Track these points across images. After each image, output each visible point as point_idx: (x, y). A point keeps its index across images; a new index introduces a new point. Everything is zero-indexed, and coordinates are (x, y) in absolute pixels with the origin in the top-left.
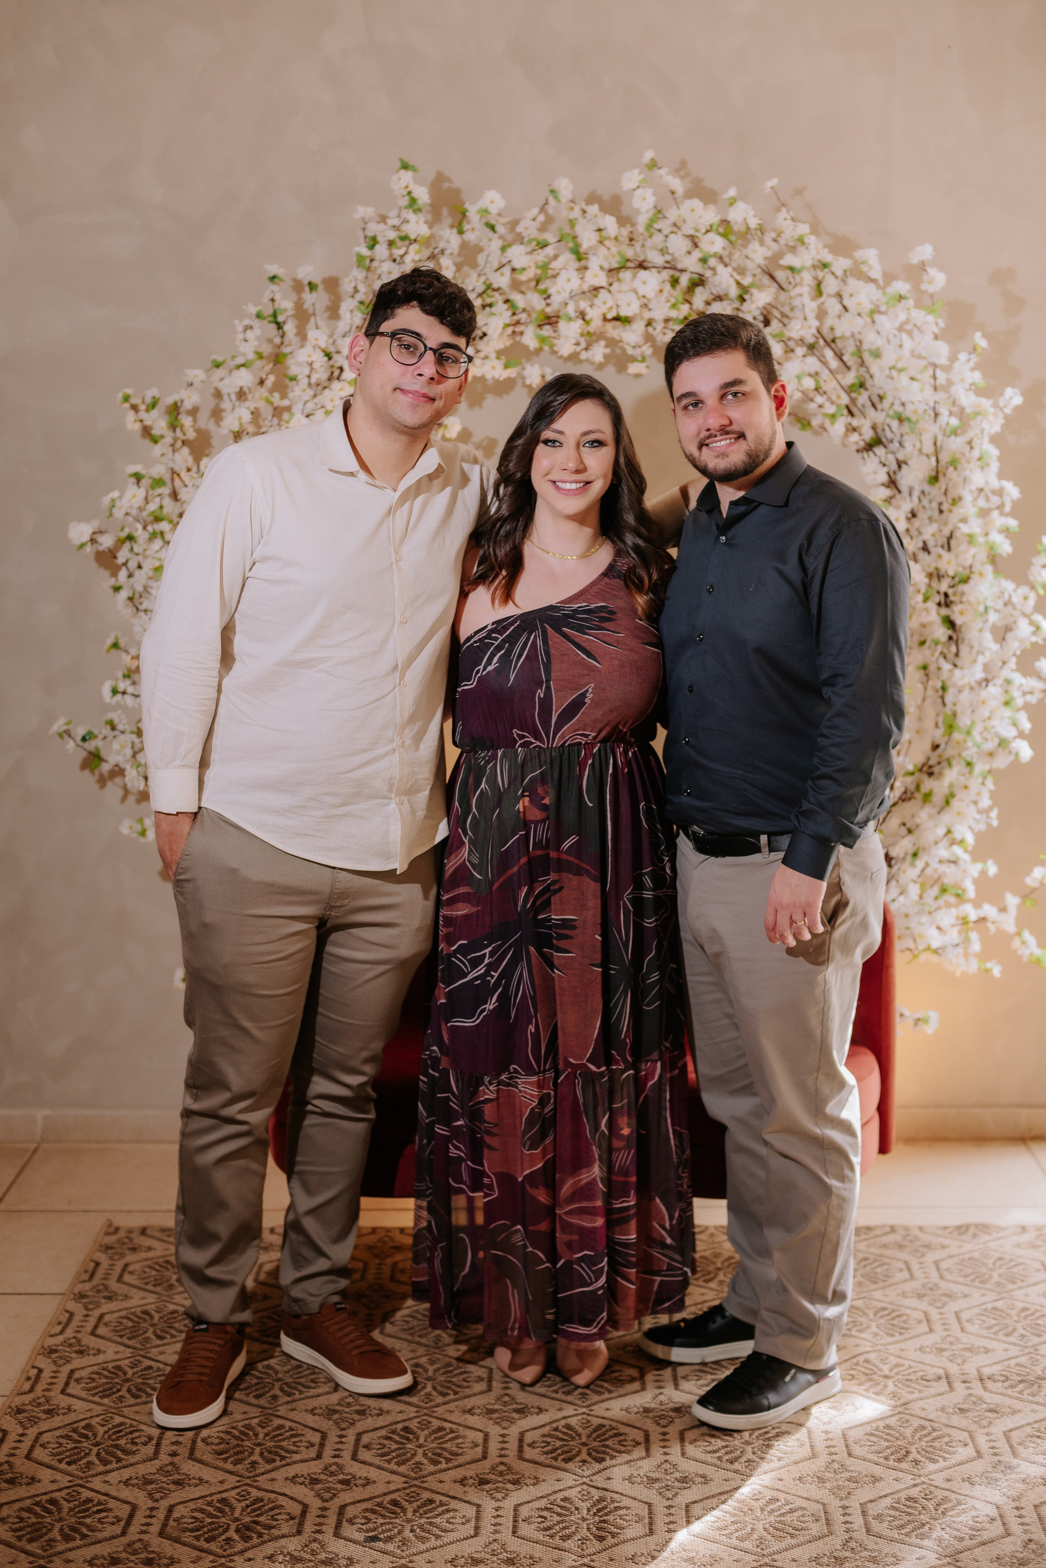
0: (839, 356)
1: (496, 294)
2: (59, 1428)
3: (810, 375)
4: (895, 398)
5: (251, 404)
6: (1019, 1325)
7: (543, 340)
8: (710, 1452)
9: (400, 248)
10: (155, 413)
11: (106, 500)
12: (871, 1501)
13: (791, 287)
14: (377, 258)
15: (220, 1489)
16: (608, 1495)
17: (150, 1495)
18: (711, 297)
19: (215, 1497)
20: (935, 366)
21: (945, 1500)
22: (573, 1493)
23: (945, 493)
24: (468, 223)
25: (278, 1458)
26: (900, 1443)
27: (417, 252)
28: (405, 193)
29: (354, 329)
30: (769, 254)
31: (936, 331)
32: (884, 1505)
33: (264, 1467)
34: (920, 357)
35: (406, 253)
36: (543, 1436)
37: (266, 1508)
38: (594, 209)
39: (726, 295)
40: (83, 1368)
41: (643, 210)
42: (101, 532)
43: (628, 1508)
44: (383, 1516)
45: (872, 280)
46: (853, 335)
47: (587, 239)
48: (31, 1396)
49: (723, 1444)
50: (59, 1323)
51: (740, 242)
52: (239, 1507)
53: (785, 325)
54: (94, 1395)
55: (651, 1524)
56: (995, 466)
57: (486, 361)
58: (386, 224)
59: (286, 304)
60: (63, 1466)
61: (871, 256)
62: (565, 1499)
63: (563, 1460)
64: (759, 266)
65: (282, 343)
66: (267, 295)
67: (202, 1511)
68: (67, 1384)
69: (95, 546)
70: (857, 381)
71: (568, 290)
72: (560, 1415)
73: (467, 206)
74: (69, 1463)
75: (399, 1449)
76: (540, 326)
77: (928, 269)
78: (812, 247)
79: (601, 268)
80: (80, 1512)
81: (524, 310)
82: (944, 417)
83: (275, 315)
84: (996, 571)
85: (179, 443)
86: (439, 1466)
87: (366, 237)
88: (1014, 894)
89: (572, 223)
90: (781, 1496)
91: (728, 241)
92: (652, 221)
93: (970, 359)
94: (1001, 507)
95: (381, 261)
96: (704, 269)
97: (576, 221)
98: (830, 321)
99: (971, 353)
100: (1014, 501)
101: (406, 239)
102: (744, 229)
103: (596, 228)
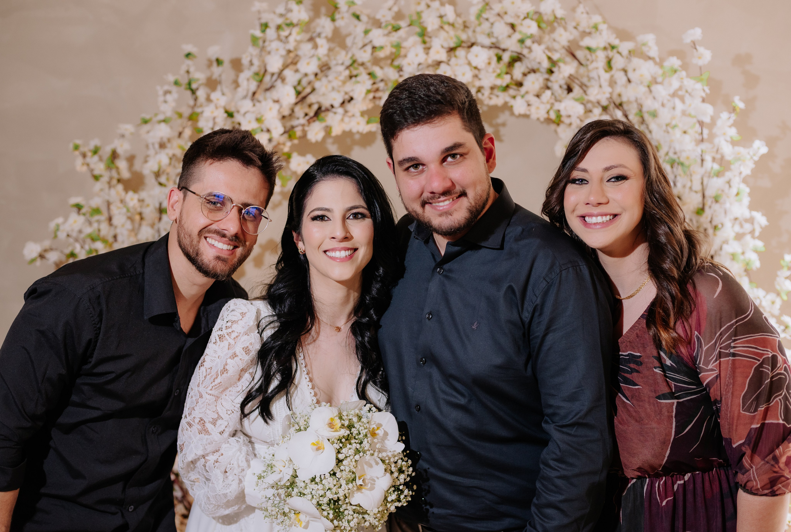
1: (361, 69)
4: (670, 147)
5: (170, 151)
9: (285, 31)
10: (96, 158)
11: (52, 225)
13: (588, 63)
14: (268, 39)
18: (526, 71)
20: (701, 124)
23: (711, 222)
24: (339, 13)
27: (298, 34)
29: (250, 94)
30: (571, 38)
31: (704, 95)
34: (690, 115)
35: (290, 34)
39: (538, 68)
42: (51, 249)
46: (636, 100)
47: (431, 23)
51: (549, 28)
53: (584, 91)
56: (746, 200)
57: (352, 119)
58: (275, 13)
61: (650, 39)
64: (564, 47)
65: (195, 105)
66: (184, 68)
69: (44, 261)
71: (416, 63)
77: (698, 47)
78: (603, 33)
79: (442, 47)
81: (382, 80)
82: (709, 164)
83: (189, 84)
84: (751, 281)
85: (114, 182)
87: (261, 25)
89: (419, 14)
91: (539, 27)
92: (482, 11)
93: (730, 117)
94: (752, 232)
95: (271, 41)
96: (522, 48)
97: (422, 12)
98: (618, 89)
99: (730, 113)
100: (761, 227)
101: (290, 25)
102: (551, 18)
103: (438, 15)
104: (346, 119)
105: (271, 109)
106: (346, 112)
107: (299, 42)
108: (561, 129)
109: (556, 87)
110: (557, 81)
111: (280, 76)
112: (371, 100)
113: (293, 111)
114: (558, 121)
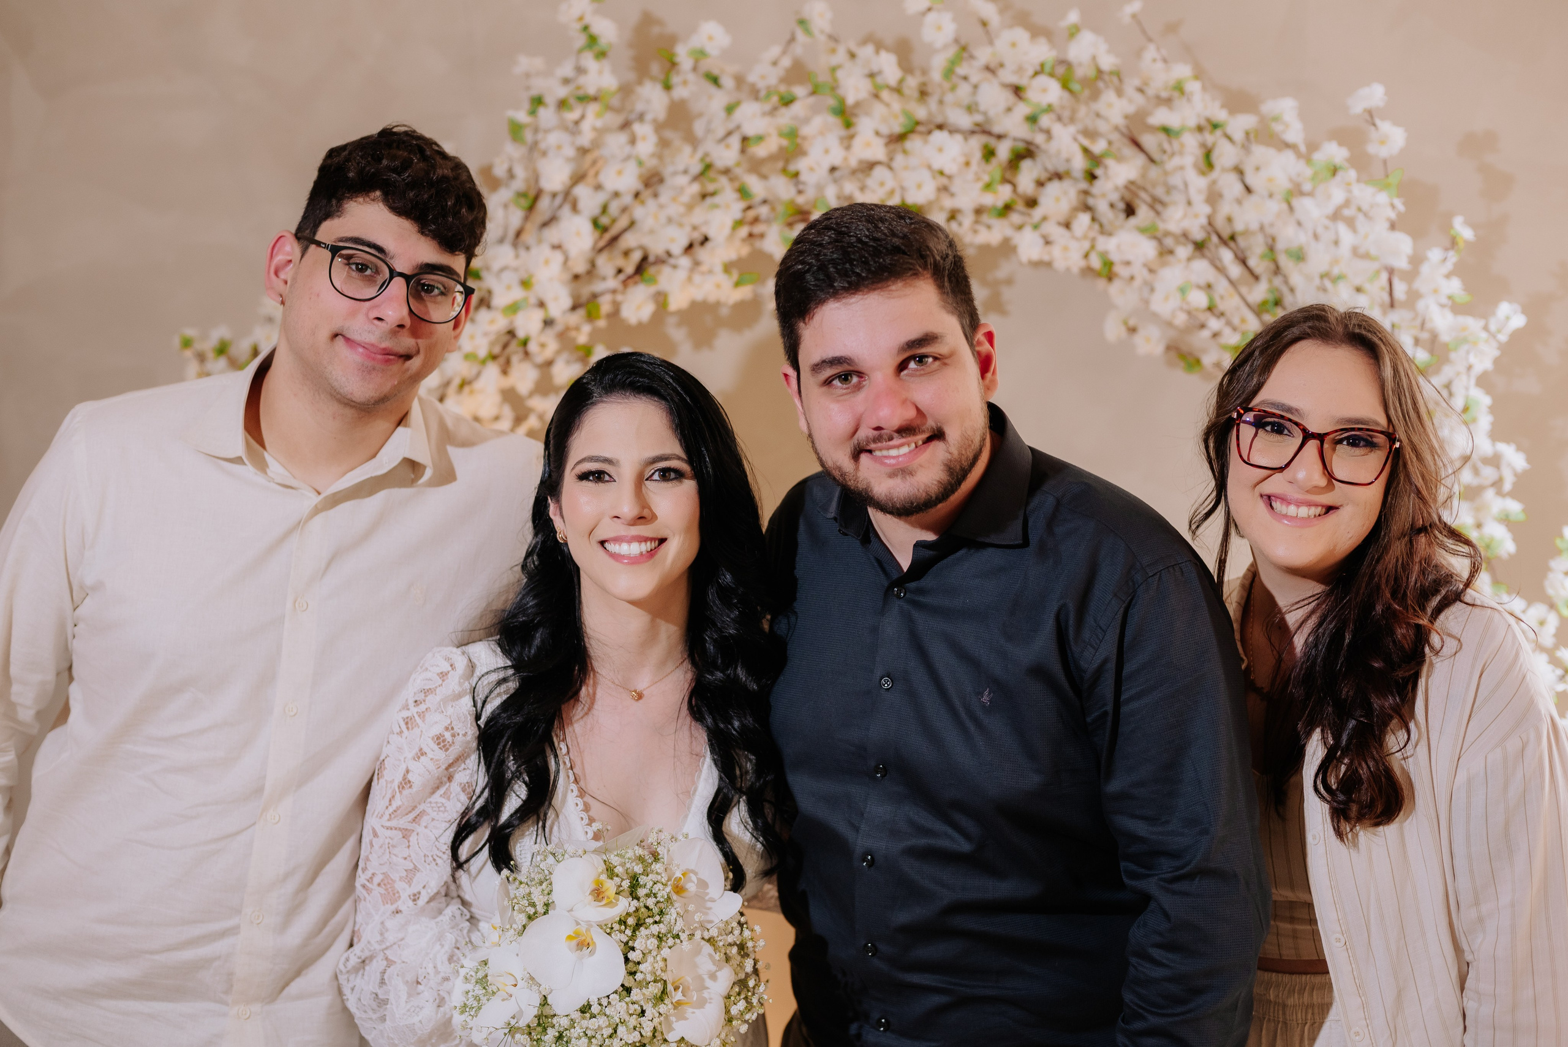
0: (1242, 261)
1: (721, 177)
3: (1199, 287)
9: (574, 110)
10: (222, 363)
13: (1165, 157)
14: (543, 127)
18: (1044, 176)
20: (1391, 271)
24: (678, 73)
27: (598, 115)
28: (578, 26)
29: (511, 234)
30: (1131, 109)
31: (1393, 215)
34: (1367, 256)
35: (583, 117)
38: (866, 49)
39: (1065, 170)
41: (939, 46)
46: (1262, 228)
47: (854, 88)
51: (1087, 92)
53: (1158, 213)
56: (1485, 422)
57: (709, 278)
58: (554, 76)
61: (1286, 108)
64: (1117, 128)
70: (1271, 297)
71: (826, 166)
73: (678, 49)
77: (1378, 122)
78: (1195, 99)
79: (877, 133)
81: (765, 202)
87: (530, 99)
89: (833, 71)
91: (1066, 90)
92: (953, 64)
93: (1445, 259)
94: (1496, 485)
95: (547, 131)
96: (1034, 132)
97: (839, 67)
98: (1226, 208)
99: (1446, 249)
100: (1516, 475)
101: (584, 99)
102: (1091, 73)
103: (866, 71)
104: (697, 278)
105: (547, 262)
106: (696, 264)
107: (601, 132)
108: (1115, 288)
109: (1102, 206)
110: (1104, 195)
111: (568, 198)
112: (744, 240)
113: (593, 264)
114: (1108, 272)
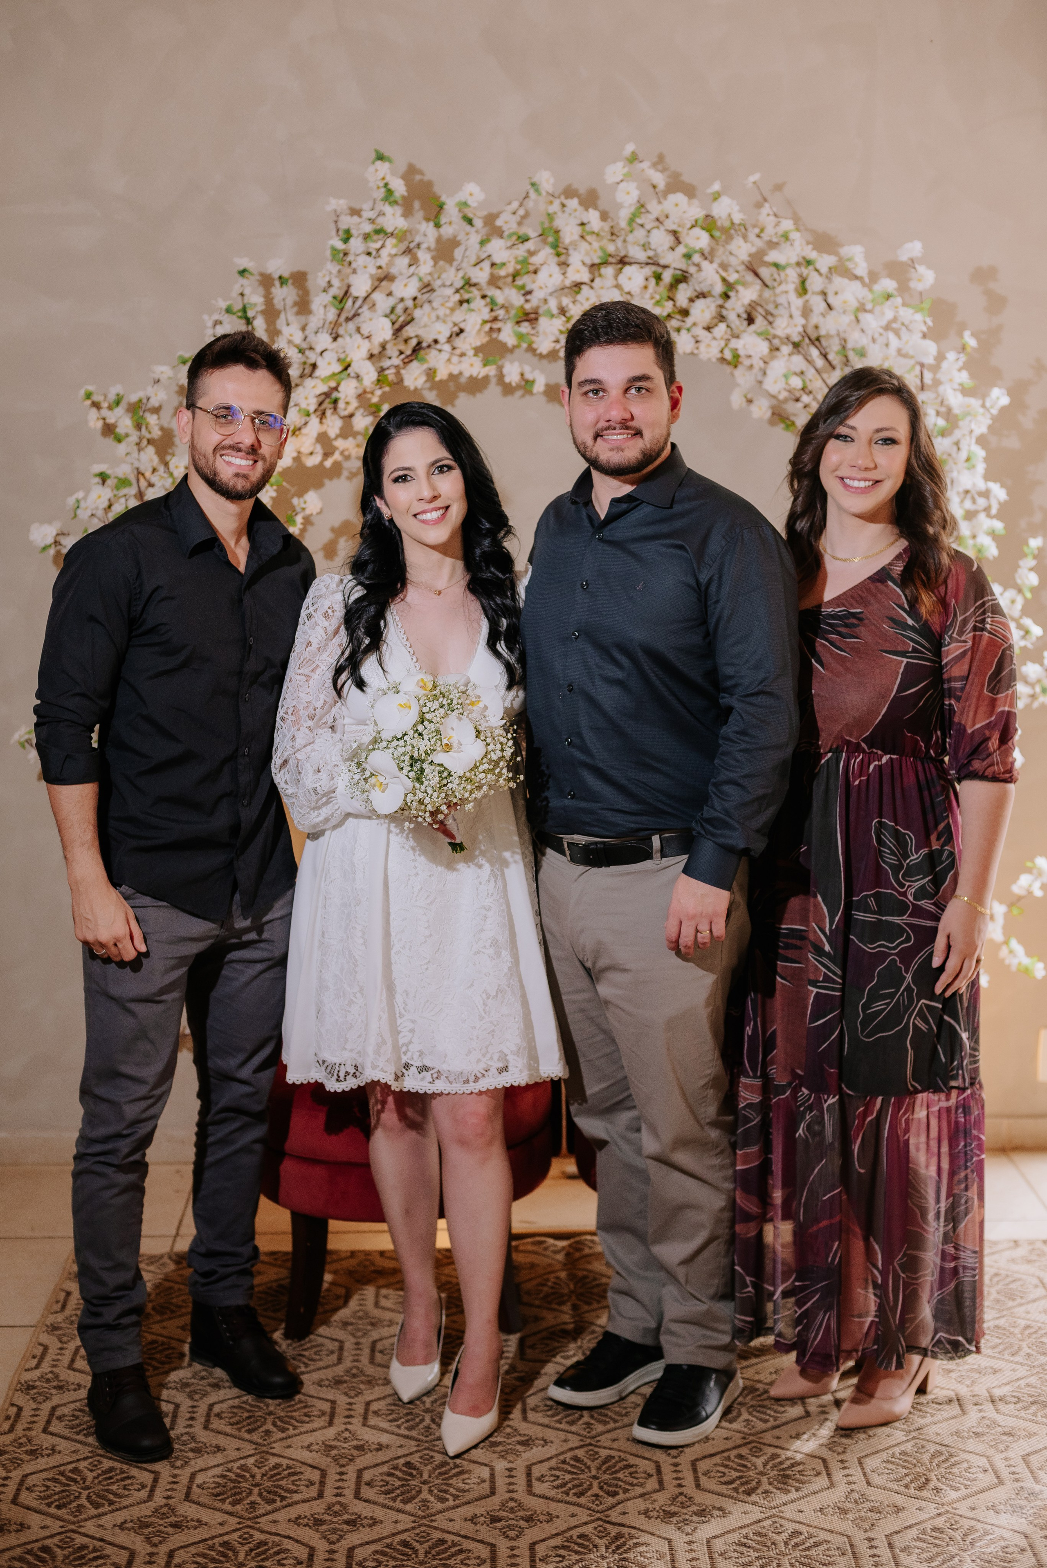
0: (825, 356)
1: (473, 289)
2: (45, 1470)
3: (795, 374)
6: (1024, 1344)
7: (521, 337)
8: (727, 1483)
9: (376, 241)
10: (120, 411)
11: (71, 501)
12: (896, 1533)
13: (776, 284)
14: (352, 251)
15: (221, 1532)
16: (625, 1530)
17: (148, 1539)
18: (695, 294)
19: (217, 1541)
20: (922, 365)
21: (971, 1529)
22: (588, 1529)
24: (445, 216)
25: (278, 1499)
26: (918, 1469)
27: (393, 245)
28: (382, 184)
29: (327, 325)
30: (753, 250)
31: (925, 329)
32: (910, 1537)
33: (263, 1508)
34: (906, 356)
35: (383, 246)
36: (551, 1469)
37: (271, 1552)
38: (573, 203)
39: (709, 292)
40: (64, 1405)
41: (626, 204)
42: (63, 534)
43: (647, 1545)
44: (394, 1558)
45: (857, 278)
46: (838, 335)
47: (570, 233)
48: (11, 1436)
49: (738, 1474)
50: (34, 1357)
51: (724, 237)
52: (242, 1551)
53: (771, 323)
54: (78, 1433)
55: (673, 1561)
56: (981, 467)
57: (463, 359)
58: (360, 216)
59: (256, 299)
60: (53, 1510)
61: (856, 253)
62: (581, 1536)
63: (575, 1494)
64: (743, 263)
66: (237, 289)
67: (204, 1556)
68: (48, 1422)
69: (59, 547)
71: (549, 286)
72: (566, 1446)
73: (443, 198)
74: (59, 1507)
75: (403, 1486)
76: (518, 323)
77: (917, 266)
78: (797, 243)
79: (584, 264)
80: (75, 1559)
83: (244, 310)
85: (145, 442)
86: (447, 1503)
87: (338, 230)
88: (1001, 903)
89: (551, 217)
90: (804, 1529)
91: (712, 236)
92: (635, 215)
93: (959, 359)
94: (987, 510)
95: (357, 255)
96: (688, 265)
97: (555, 213)
98: (815, 319)
99: (959, 352)
100: (1000, 503)
101: (383, 233)
102: (728, 224)
103: (579, 221)
104: (455, 359)
105: (358, 347)
106: (454, 349)
107: (393, 256)
108: (738, 372)
109: (732, 316)
110: (734, 309)
111: (368, 300)
113: (385, 347)
114: (735, 361)
